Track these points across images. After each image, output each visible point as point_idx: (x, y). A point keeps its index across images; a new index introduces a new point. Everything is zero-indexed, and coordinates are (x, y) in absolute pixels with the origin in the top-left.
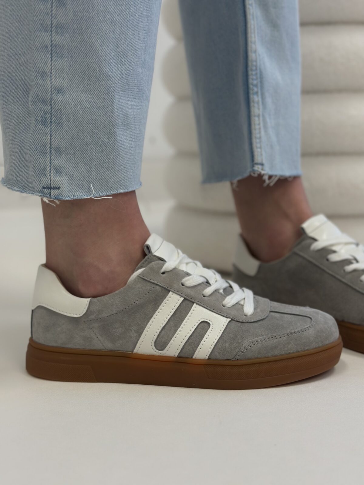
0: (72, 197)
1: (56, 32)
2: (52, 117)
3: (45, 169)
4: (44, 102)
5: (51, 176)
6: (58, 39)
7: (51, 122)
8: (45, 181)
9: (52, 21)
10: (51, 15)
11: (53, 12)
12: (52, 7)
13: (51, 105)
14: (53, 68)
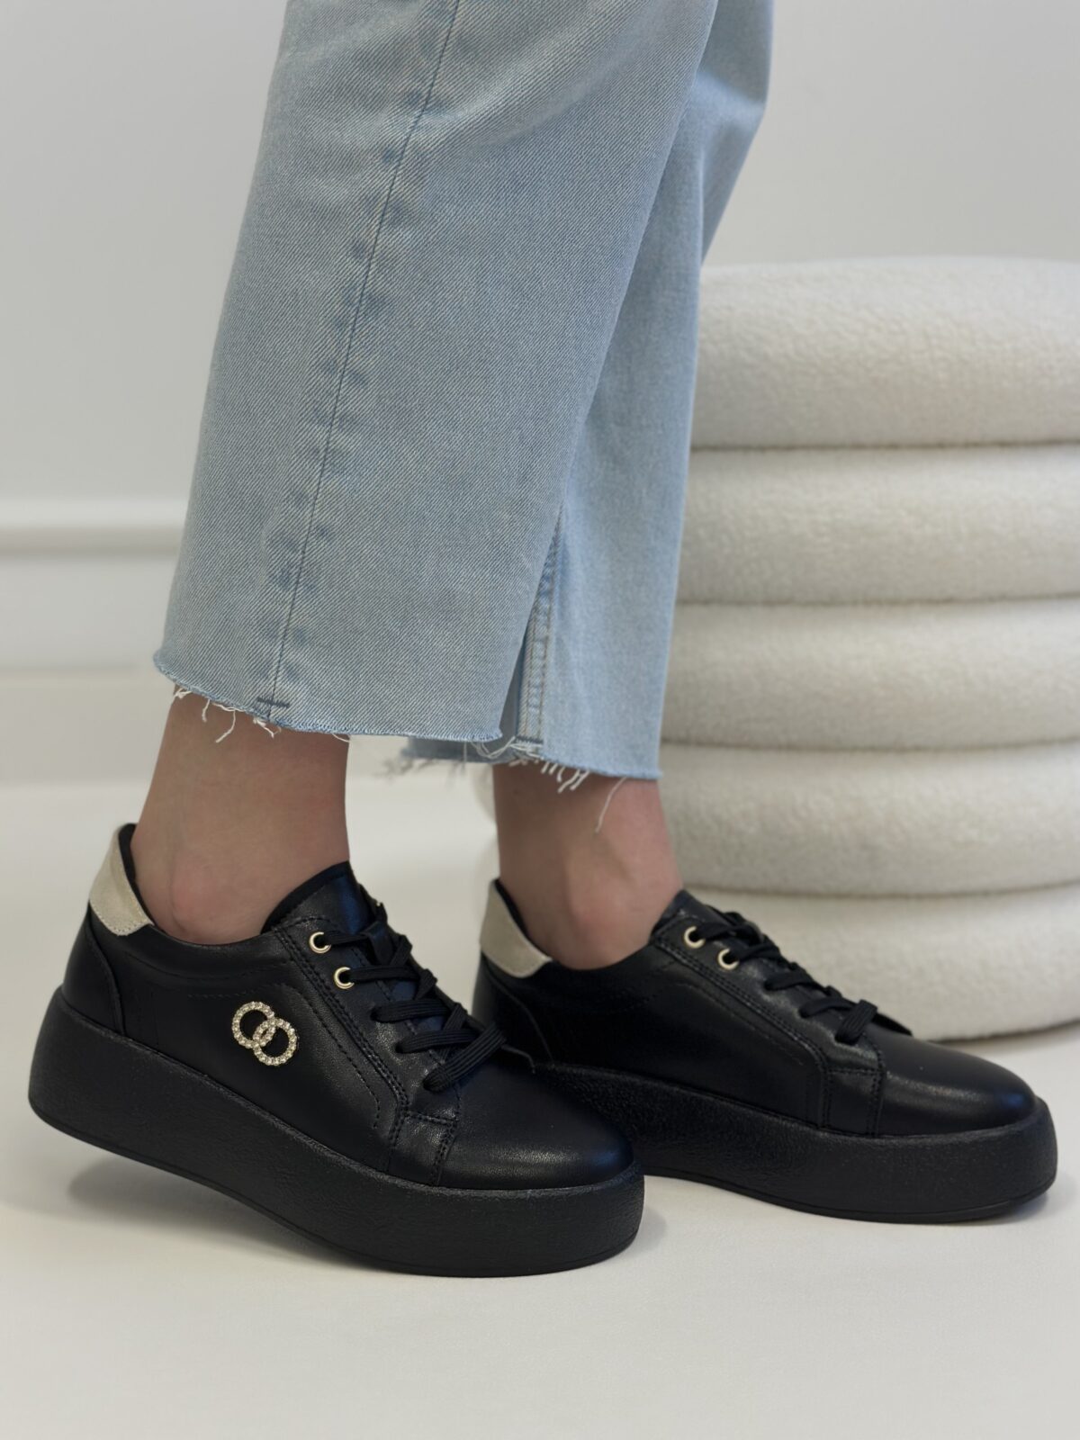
0: (310, 727)
1: (340, 427)
2: (302, 574)
3: (268, 665)
4: (292, 546)
5: (278, 680)
6: (342, 440)
7: (297, 583)
8: (264, 688)
9: (335, 408)
10: (337, 397)
11: (341, 392)
12: (341, 383)
13: (304, 552)
14: (321, 490)
